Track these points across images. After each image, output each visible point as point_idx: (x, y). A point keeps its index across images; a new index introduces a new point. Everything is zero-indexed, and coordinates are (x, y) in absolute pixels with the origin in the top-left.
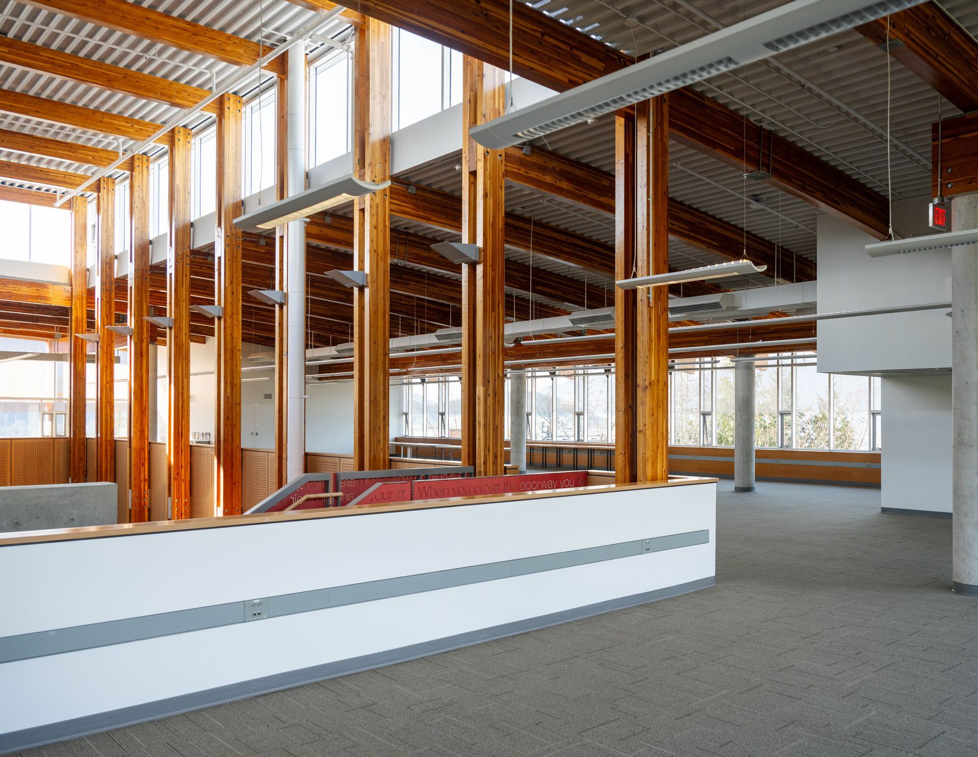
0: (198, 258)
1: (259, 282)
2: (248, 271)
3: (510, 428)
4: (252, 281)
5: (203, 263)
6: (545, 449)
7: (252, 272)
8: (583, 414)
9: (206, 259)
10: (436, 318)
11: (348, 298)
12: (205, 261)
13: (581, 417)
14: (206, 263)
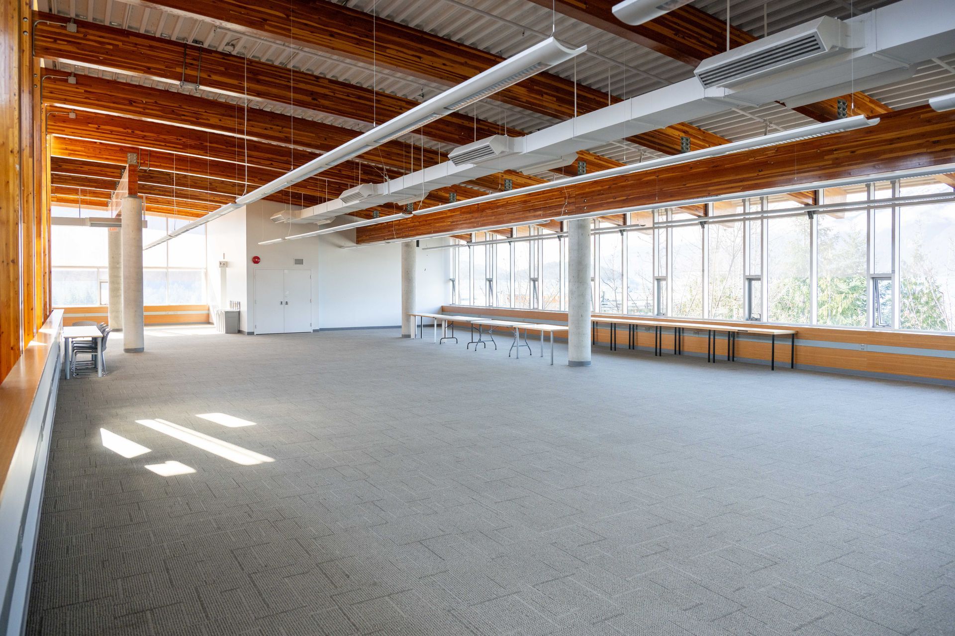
0: (50, 26)
1: (164, 70)
2: (143, 51)
3: (567, 299)
4: (149, 68)
5: (59, 34)
6: (613, 326)
7: (149, 52)
8: (665, 279)
9: (65, 28)
10: (457, 137)
11: (315, 102)
12: (63, 32)
13: (663, 283)
14: (67, 35)
